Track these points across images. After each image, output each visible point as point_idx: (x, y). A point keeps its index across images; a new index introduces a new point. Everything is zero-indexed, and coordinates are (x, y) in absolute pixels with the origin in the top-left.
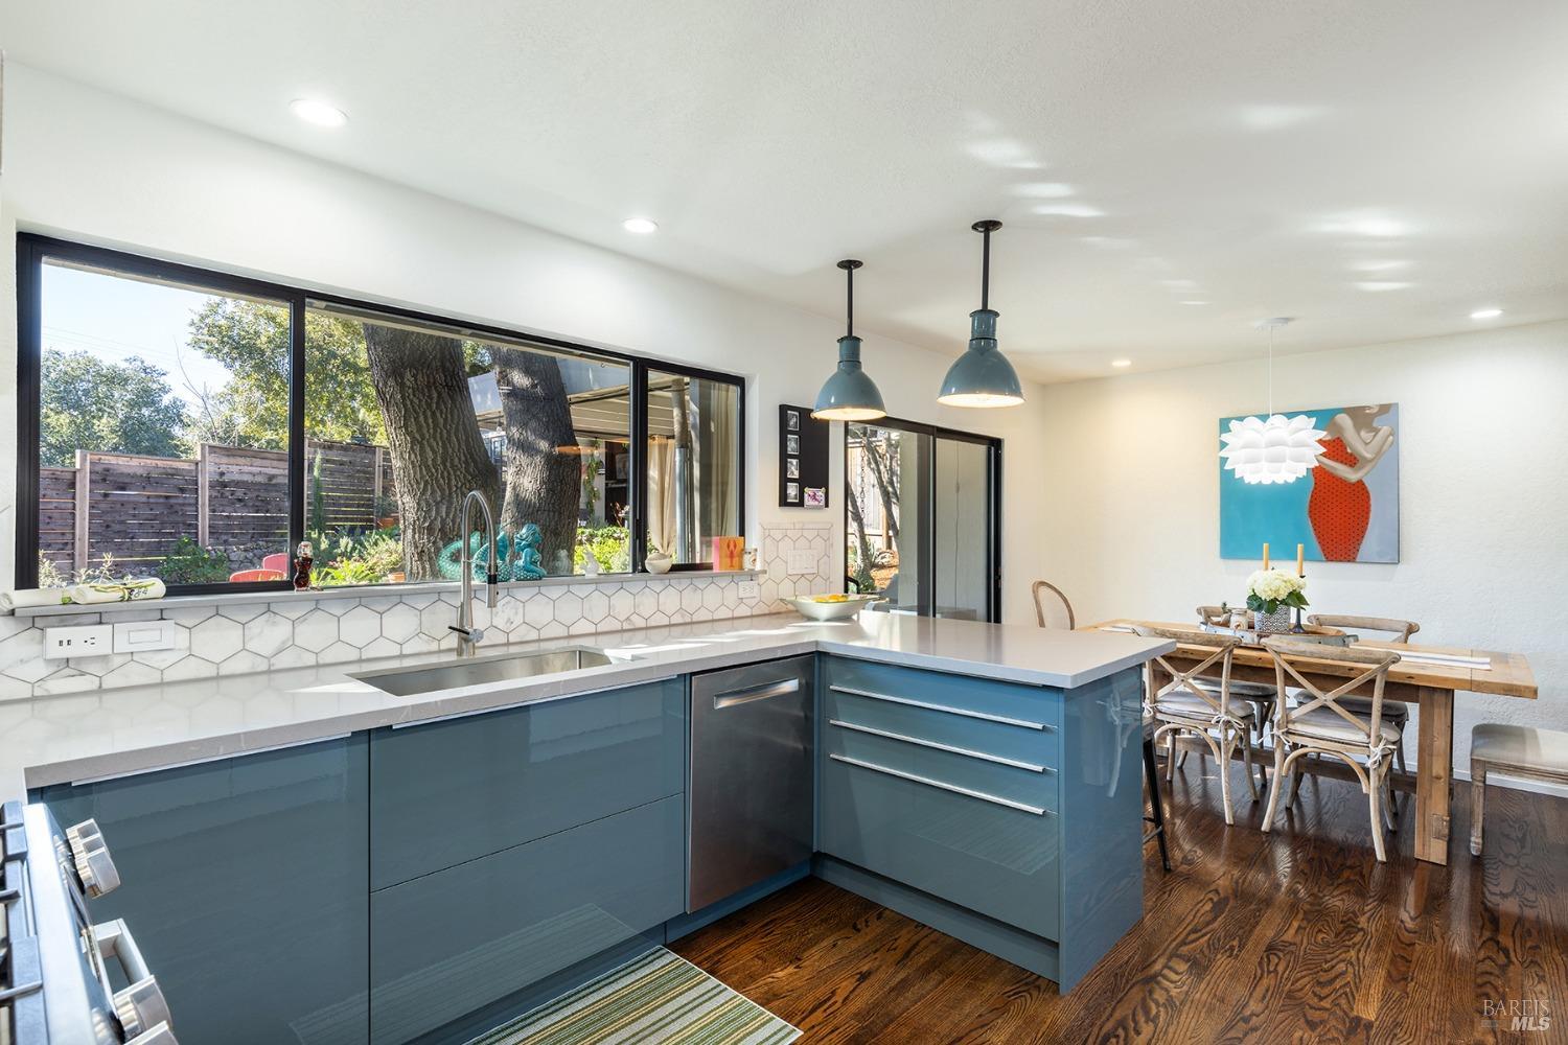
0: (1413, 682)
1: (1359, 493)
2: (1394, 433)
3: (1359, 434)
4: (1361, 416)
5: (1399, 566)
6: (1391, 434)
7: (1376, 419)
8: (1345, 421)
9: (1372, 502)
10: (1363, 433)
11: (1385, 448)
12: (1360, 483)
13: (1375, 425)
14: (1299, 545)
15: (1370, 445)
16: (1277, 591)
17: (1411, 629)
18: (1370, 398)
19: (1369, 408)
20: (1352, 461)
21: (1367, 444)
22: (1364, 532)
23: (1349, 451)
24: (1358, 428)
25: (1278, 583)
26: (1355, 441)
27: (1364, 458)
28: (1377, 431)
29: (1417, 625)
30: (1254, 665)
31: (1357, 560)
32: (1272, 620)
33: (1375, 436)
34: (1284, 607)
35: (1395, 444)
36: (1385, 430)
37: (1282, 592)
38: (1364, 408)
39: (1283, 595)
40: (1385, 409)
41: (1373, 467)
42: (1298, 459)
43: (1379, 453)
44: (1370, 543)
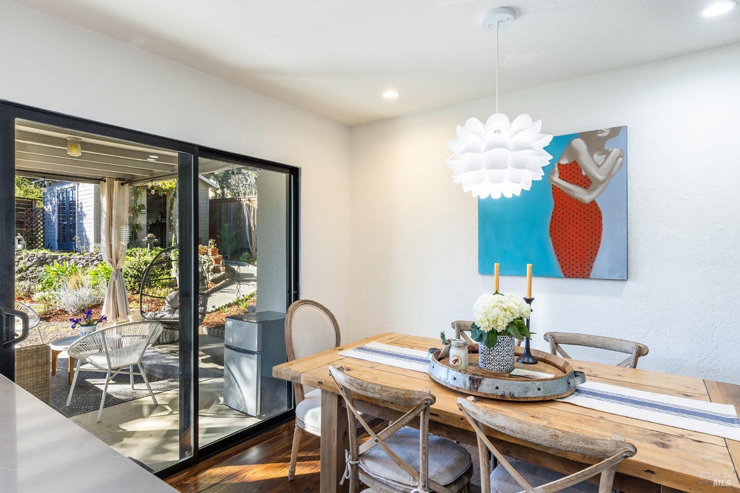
0: (653, 479)
1: (592, 212)
2: (623, 155)
3: (592, 156)
4: (593, 139)
5: (629, 284)
6: (620, 156)
7: (608, 142)
8: (580, 145)
9: (604, 221)
10: (596, 156)
11: (615, 170)
12: (593, 203)
13: (606, 148)
14: (528, 265)
15: (602, 167)
16: (495, 322)
17: (641, 352)
18: (601, 122)
19: (602, 131)
20: (586, 182)
21: (599, 166)
22: (596, 250)
23: (584, 173)
24: (591, 151)
25: (496, 312)
26: (590, 164)
27: (597, 180)
28: (608, 153)
29: (646, 347)
30: (456, 426)
31: (591, 276)
32: (494, 353)
33: (606, 158)
34: (507, 338)
35: (624, 165)
36: (615, 152)
37: (500, 323)
38: (596, 132)
39: (501, 326)
40: (616, 132)
41: (604, 188)
42: (521, 165)
43: (609, 175)
44: (602, 261)
